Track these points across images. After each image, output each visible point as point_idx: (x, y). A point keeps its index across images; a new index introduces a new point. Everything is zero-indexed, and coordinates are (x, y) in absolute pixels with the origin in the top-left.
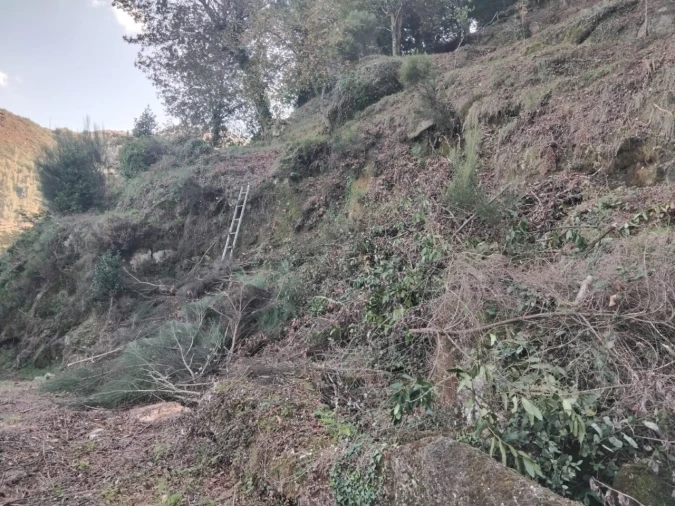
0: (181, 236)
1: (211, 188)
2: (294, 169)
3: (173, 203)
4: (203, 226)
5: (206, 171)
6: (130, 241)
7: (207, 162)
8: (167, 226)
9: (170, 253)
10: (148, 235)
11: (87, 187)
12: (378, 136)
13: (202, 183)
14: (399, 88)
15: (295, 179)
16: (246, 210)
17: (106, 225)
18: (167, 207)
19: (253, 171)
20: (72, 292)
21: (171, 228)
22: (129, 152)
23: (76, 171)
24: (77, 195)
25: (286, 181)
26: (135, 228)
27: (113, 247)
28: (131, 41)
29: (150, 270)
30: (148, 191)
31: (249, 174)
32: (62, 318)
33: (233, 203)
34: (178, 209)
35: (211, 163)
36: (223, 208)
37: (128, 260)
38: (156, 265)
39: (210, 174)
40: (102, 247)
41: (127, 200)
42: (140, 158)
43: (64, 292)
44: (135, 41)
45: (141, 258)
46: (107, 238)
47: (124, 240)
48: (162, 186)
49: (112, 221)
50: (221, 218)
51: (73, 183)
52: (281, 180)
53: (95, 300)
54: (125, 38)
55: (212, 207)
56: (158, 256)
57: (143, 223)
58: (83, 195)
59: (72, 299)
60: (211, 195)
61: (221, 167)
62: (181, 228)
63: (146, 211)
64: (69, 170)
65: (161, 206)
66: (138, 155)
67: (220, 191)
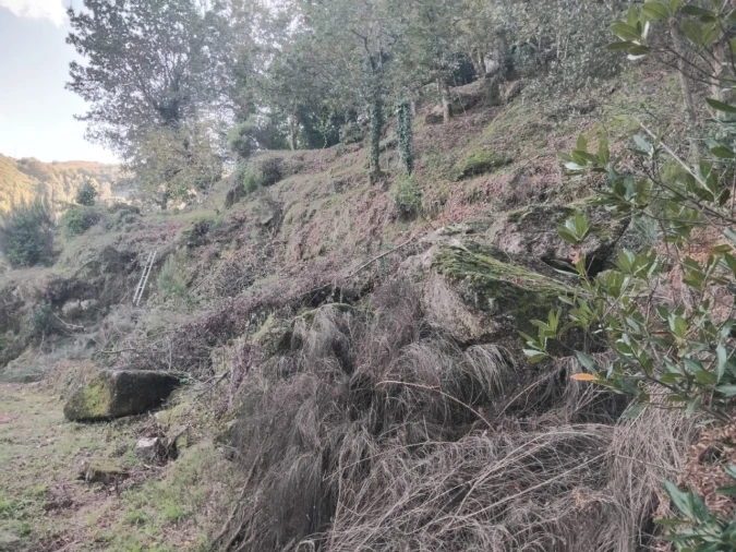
0: (102, 289)
1: (127, 252)
2: (191, 239)
3: (98, 264)
4: (119, 282)
5: (126, 237)
6: (61, 293)
7: (128, 230)
8: (92, 281)
9: (94, 302)
10: (77, 287)
11: (35, 247)
12: (242, 221)
13: (121, 249)
14: (244, 194)
15: (190, 246)
16: (152, 269)
17: (44, 280)
18: (94, 267)
19: (164, 239)
20: (17, 332)
21: (95, 283)
22: (71, 219)
23: (26, 232)
24: (25, 253)
25: (185, 248)
26: (66, 283)
27: (48, 297)
28: (80, 119)
29: (77, 315)
30: (80, 253)
31: (160, 241)
32: (8, 352)
33: (142, 264)
34: (103, 268)
35: (132, 231)
36: (136, 267)
37: (61, 307)
38: (82, 311)
39: (129, 241)
40: (39, 296)
41: (64, 259)
42: (80, 223)
43: (11, 332)
44: (84, 119)
45: (70, 305)
46: (44, 291)
47: (57, 292)
48: (91, 250)
49: (48, 277)
50: (134, 275)
51: (23, 242)
52: (181, 247)
53: (32, 337)
54: (75, 117)
55: (128, 267)
56: (84, 304)
57: (74, 279)
58: (31, 253)
59: (17, 338)
60: (127, 257)
61: (139, 234)
62: (102, 283)
63: (77, 269)
64: (20, 231)
65: (89, 265)
66: (77, 221)
67: (134, 255)
